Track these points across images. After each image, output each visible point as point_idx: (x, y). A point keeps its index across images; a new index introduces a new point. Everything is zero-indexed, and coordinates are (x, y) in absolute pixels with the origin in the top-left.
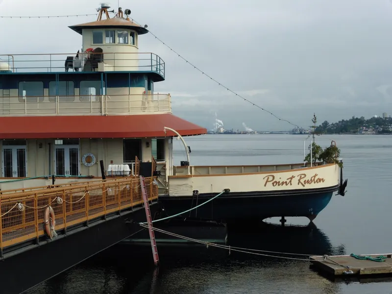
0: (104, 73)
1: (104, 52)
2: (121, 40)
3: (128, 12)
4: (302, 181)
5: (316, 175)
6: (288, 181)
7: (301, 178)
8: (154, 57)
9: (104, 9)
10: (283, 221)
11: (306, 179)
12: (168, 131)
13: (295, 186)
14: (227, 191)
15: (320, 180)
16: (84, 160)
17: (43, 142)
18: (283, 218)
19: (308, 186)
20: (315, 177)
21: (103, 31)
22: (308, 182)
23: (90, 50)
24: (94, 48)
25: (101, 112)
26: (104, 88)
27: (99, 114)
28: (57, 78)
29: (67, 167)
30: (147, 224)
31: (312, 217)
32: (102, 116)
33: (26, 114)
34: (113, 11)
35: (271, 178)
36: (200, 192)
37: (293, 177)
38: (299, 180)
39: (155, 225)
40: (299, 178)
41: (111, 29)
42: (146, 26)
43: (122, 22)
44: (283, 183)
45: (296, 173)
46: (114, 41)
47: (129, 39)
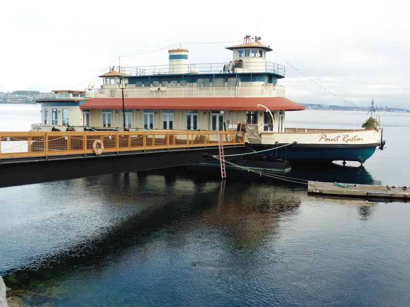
0: (238, 74)
1: (243, 62)
2: (253, 55)
3: (260, 39)
4: (346, 139)
5: (356, 136)
6: (336, 139)
7: (345, 137)
8: (276, 66)
9: (248, 37)
10: (344, 163)
11: (349, 138)
12: (260, 107)
13: (340, 142)
14: (295, 143)
15: (359, 139)
16: (226, 122)
17: (206, 111)
18: (344, 162)
19: (349, 143)
20: (355, 137)
21: (244, 50)
22: (350, 140)
23: (236, 61)
24: (238, 60)
25: (235, 96)
26: (240, 83)
28: (214, 76)
29: (218, 126)
30: (219, 157)
31: (362, 162)
32: (235, 98)
33: (199, 96)
34: (253, 38)
35: (324, 136)
36: (279, 143)
37: (339, 136)
38: (344, 139)
39: (226, 158)
40: (343, 137)
42: (269, 46)
43: (256, 44)
44: (332, 140)
45: (342, 134)
46: (255, 56)
47: (258, 54)
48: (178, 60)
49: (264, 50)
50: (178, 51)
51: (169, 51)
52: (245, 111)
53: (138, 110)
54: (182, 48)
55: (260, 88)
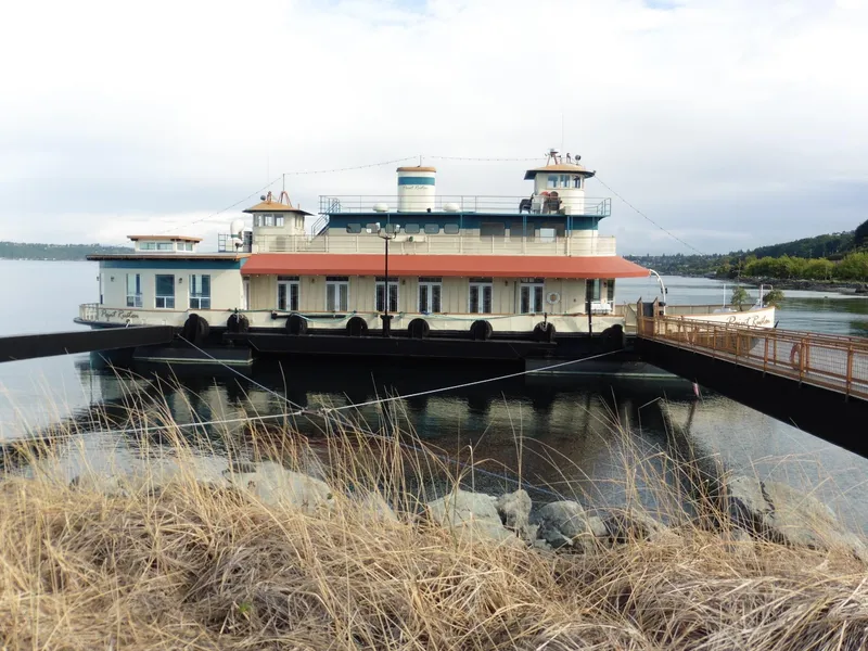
0: (570, 217)
1: (560, 196)
3: (578, 158)
4: (756, 322)
6: (746, 322)
7: (755, 319)
11: (759, 320)
15: (767, 321)
16: (549, 299)
17: (510, 280)
20: (764, 318)
21: (559, 175)
22: (760, 323)
23: (545, 194)
24: (548, 192)
25: (566, 252)
27: (563, 255)
29: (532, 304)
32: (567, 257)
33: (493, 253)
35: (733, 319)
37: (749, 318)
38: (753, 321)
41: (565, 174)
47: (572, 183)
48: (420, 186)
49: (581, 175)
50: (418, 169)
51: (399, 170)
52: (581, 280)
53: (362, 277)
54: (424, 165)
55: (595, 241)
